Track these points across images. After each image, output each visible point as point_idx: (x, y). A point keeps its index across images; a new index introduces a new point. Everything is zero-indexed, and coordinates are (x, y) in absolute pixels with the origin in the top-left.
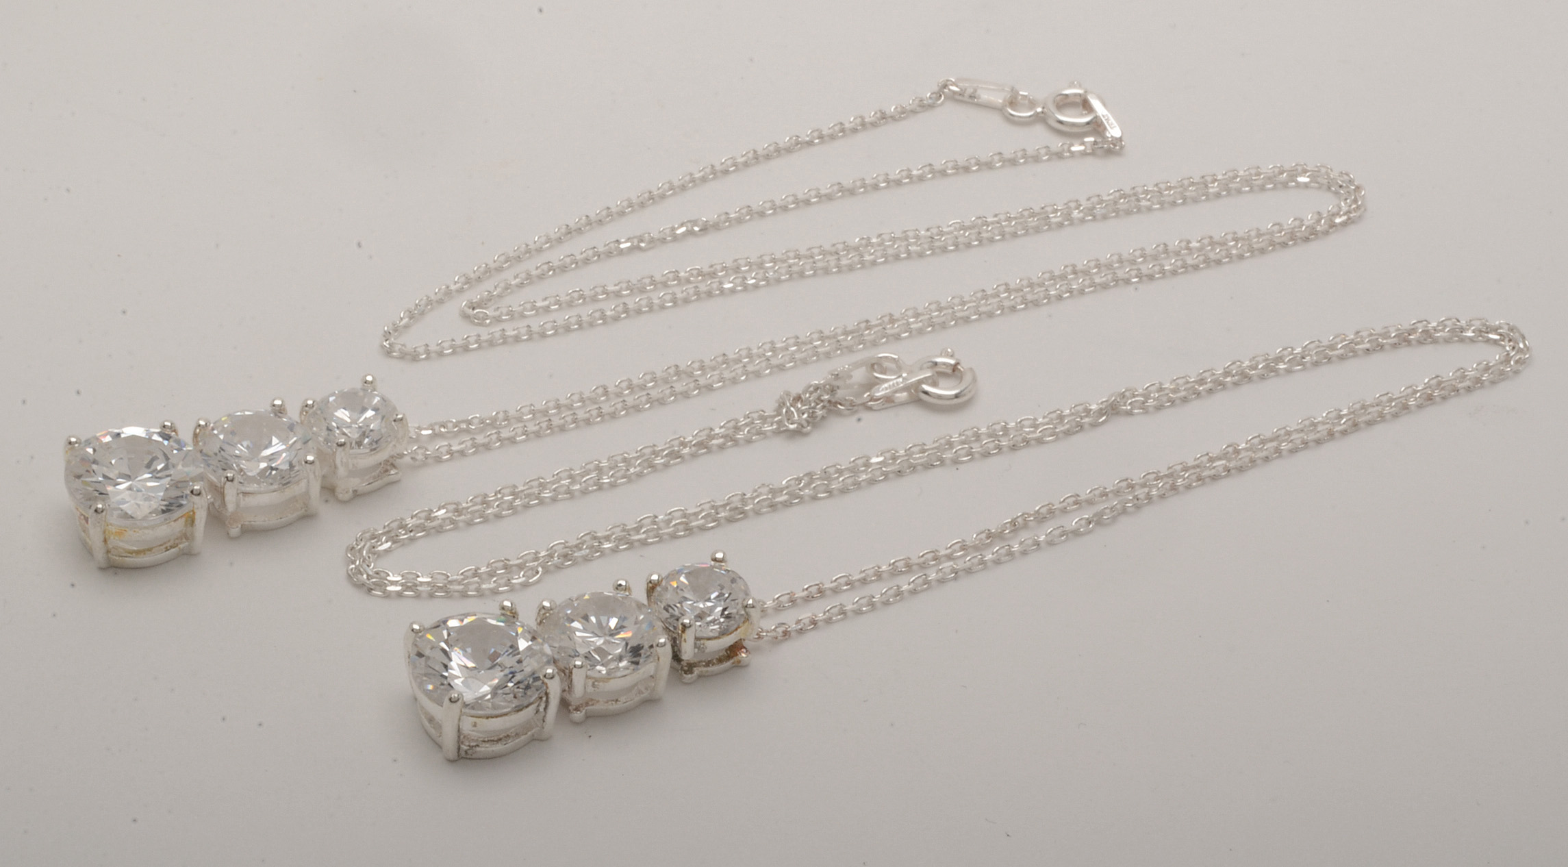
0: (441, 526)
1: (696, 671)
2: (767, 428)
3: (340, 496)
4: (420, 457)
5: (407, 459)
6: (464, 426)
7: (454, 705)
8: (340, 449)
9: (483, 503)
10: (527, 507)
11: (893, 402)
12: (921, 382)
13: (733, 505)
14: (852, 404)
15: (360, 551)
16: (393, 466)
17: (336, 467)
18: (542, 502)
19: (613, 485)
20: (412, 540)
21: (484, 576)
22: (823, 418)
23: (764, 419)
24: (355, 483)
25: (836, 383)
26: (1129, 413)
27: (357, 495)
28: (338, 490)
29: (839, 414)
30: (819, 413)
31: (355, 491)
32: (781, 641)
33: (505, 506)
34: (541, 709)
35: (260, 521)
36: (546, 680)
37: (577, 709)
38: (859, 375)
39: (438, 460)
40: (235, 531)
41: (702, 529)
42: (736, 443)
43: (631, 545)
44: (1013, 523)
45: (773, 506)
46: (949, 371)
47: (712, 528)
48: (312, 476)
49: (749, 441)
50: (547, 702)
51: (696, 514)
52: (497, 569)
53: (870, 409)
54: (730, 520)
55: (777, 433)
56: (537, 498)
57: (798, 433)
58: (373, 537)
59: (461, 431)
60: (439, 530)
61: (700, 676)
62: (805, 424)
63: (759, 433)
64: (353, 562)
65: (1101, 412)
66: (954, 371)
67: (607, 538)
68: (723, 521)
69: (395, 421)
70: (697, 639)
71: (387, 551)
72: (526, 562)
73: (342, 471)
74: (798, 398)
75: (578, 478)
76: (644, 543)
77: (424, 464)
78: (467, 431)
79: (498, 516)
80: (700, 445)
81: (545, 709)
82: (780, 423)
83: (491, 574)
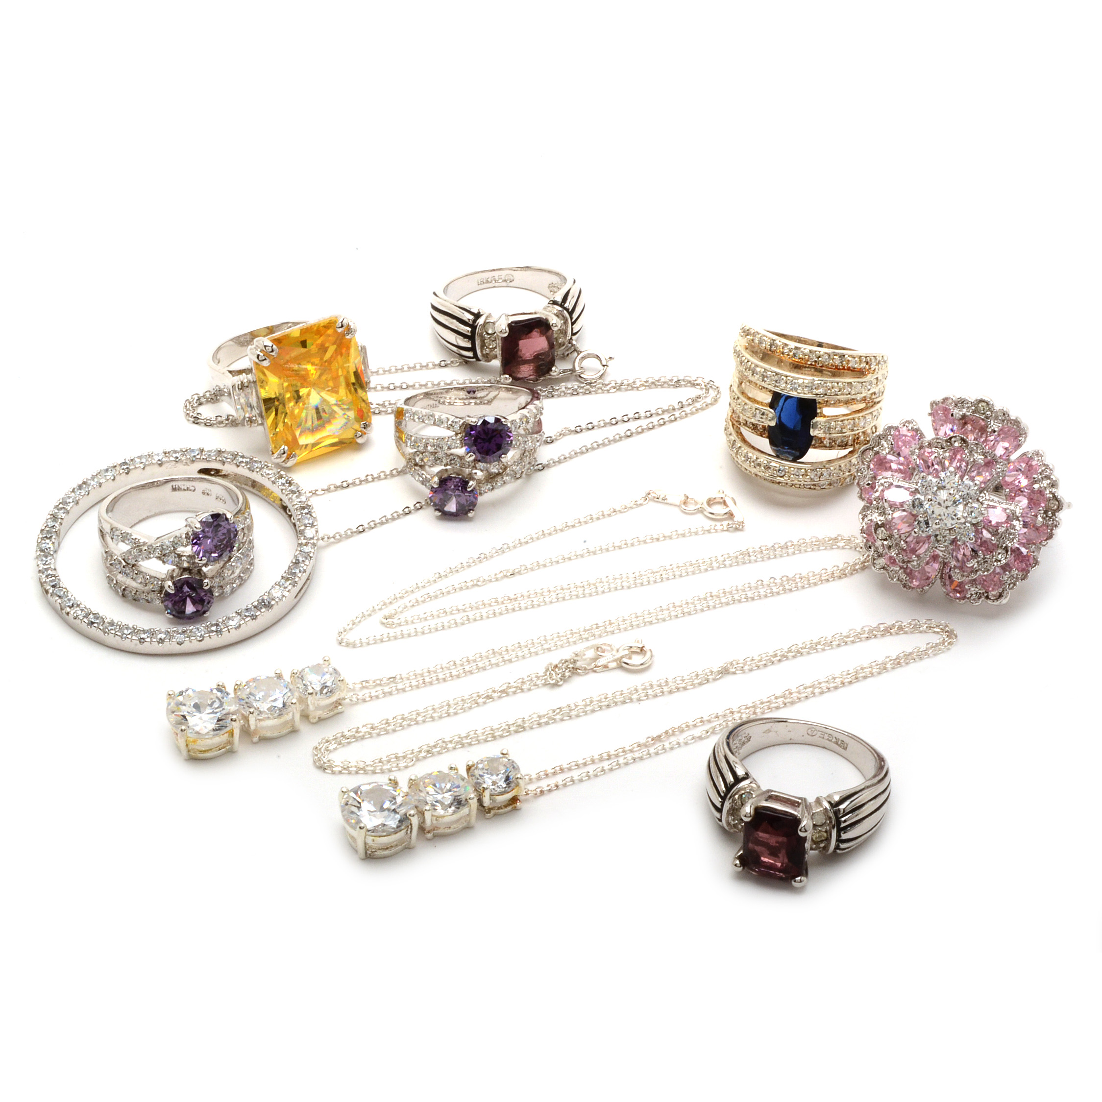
0: (364, 736)
1: (492, 812)
2: (538, 682)
3: (311, 720)
4: (355, 699)
5: (347, 701)
6: (378, 682)
7: (362, 830)
8: (310, 696)
9: (386, 724)
10: (409, 725)
11: (608, 667)
12: (622, 657)
13: (518, 724)
14: (585, 669)
15: (320, 749)
16: (340, 704)
17: (308, 705)
18: (417, 723)
19: (456, 714)
20: (349, 743)
21: (385, 762)
22: (569, 677)
23: (538, 677)
24: (319, 713)
25: (576, 658)
26: (734, 673)
27: (321, 720)
28: (310, 717)
29: (579, 674)
30: (567, 674)
31: (319, 718)
32: (539, 796)
33: (398, 725)
34: (409, 832)
35: (269, 734)
36: (410, 817)
37: (429, 832)
38: (591, 654)
39: (364, 701)
40: (255, 739)
41: (502, 737)
42: (522, 690)
43: (463, 745)
44: (666, 732)
45: (539, 724)
46: (639, 650)
47: (507, 736)
48: (295, 711)
49: (529, 690)
50: (411, 829)
51: (498, 729)
52: (391, 758)
53: (595, 671)
54: (516, 732)
55: (545, 685)
56: (415, 721)
57: (556, 685)
58: (327, 741)
59: (377, 685)
60: (363, 738)
61: (495, 815)
62: (559, 680)
63: (535, 685)
64: (317, 755)
65: (720, 672)
66: (641, 651)
67: (451, 742)
68: (512, 732)
69: (339, 681)
70: (491, 795)
71: (335, 749)
72: (407, 755)
73: (311, 707)
74: (556, 666)
75: (437, 710)
76: (470, 744)
77: (357, 703)
78: (380, 685)
79: (394, 731)
80: (503, 691)
81: (411, 832)
82: (545, 679)
83: (389, 761)
